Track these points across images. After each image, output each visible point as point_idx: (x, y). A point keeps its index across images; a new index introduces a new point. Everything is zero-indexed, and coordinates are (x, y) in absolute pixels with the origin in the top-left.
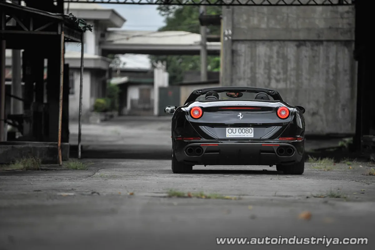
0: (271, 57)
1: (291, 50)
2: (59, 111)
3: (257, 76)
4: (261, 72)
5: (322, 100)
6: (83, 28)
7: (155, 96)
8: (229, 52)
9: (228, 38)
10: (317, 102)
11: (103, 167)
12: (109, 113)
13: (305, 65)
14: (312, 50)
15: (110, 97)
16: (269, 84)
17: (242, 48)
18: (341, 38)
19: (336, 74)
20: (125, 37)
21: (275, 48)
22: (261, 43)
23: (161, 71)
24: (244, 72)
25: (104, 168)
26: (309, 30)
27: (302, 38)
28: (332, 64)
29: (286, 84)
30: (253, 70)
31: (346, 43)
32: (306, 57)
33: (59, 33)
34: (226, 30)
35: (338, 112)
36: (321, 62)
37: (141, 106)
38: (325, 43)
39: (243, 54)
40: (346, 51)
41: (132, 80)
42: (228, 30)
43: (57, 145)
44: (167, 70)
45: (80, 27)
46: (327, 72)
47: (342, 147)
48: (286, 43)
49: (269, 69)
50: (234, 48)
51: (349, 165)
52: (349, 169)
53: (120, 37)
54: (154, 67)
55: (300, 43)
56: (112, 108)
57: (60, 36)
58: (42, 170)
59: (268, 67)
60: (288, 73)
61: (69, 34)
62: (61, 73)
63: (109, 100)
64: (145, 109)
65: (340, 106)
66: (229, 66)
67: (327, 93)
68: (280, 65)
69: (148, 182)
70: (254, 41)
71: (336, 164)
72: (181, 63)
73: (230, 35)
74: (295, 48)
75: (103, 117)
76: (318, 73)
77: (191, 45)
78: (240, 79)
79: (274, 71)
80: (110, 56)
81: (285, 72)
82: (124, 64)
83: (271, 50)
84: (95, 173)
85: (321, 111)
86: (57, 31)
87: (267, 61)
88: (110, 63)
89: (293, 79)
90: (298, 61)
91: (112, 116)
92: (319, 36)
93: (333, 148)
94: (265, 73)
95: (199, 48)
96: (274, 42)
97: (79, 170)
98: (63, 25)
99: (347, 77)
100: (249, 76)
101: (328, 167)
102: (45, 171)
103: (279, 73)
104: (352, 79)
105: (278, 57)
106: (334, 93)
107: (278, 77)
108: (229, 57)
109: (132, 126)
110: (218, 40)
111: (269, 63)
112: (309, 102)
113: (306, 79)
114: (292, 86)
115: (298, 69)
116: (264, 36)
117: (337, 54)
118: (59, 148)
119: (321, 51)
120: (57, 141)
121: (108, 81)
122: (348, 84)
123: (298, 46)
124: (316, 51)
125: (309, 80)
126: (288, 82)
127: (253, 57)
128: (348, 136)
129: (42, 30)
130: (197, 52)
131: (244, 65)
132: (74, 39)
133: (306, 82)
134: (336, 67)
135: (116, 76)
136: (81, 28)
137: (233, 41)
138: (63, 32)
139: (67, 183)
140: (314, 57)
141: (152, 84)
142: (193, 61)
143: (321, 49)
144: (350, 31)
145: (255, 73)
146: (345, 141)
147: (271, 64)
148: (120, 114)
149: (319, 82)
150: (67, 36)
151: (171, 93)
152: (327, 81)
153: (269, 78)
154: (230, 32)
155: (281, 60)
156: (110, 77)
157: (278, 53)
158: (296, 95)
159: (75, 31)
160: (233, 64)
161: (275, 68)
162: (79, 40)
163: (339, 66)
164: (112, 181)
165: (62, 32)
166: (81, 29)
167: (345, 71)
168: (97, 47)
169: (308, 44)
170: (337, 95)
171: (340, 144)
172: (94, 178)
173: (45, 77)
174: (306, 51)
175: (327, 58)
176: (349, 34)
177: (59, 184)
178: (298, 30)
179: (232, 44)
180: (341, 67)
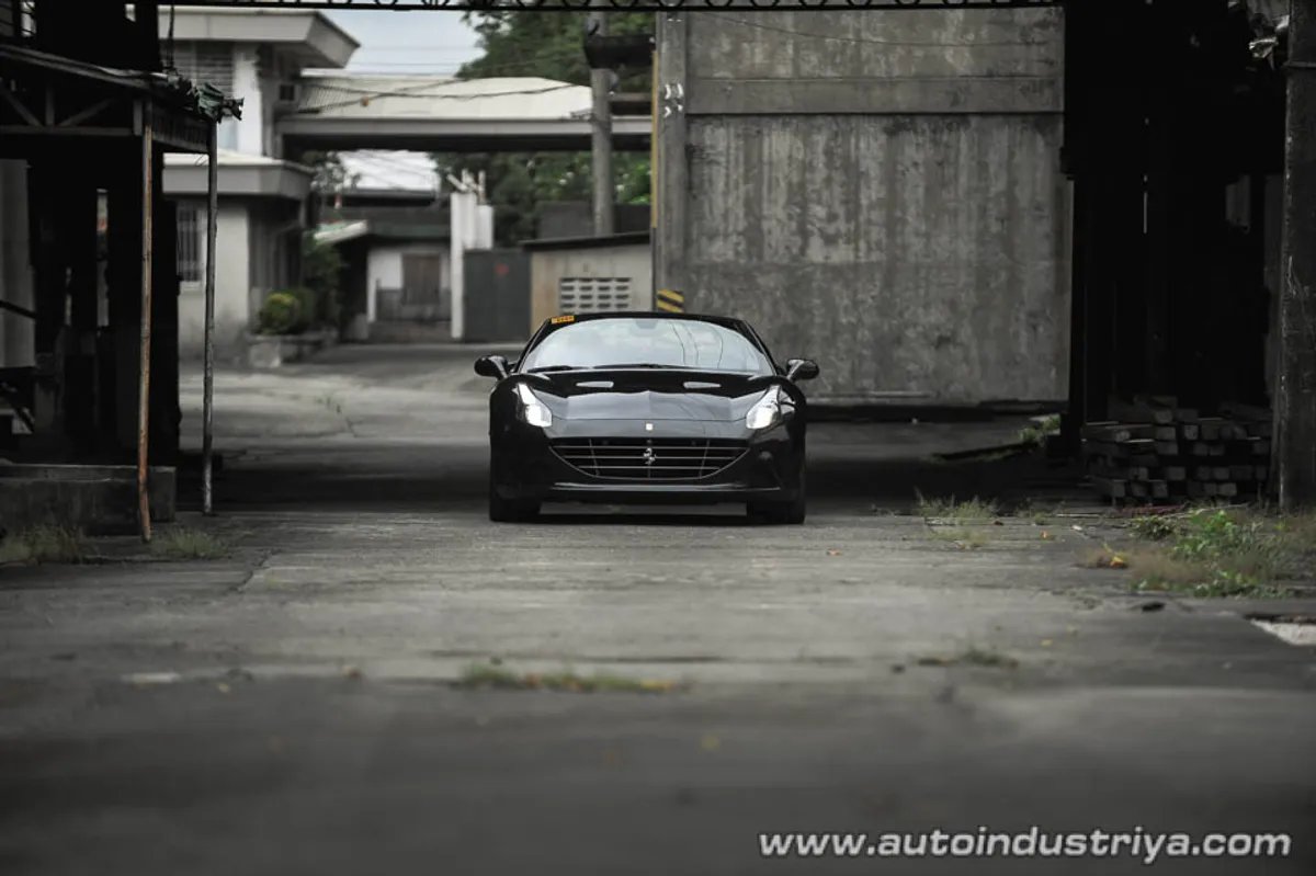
0: (807, 167)
1: (869, 146)
2: (139, 374)
3: (765, 225)
4: (776, 211)
5: (968, 299)
6: (213, 112)
7: (454, 277)
8: (679, 152)
9: (675, 109)
10: (953, 305)
11: (280, 546)
12: (311, 336)
13: (914, 190)
14: (935, 143)
15: (311, 283)
16: (803, 250)
17: (719, 140)
18: (1024, 105)
19: (1009, 218)
20: (358, 97)
21: (820, 140)
22: (775, 124)
23: (471, 199)
24: (725, 216)
25: (280, 551)
26: (923, 80)
27: (903, 108)
28: (998, 186)
29: (857, 249)
30: (752, 206)
31: (1040, 120)
32: (916, 164)
33: (138, 130)
34: (668, 85)
35: (1016, 335)
36: (963, 179)
37: (410, 311)
38: (974, 121)
39: (722, 159)
40: (1040, 143)
41: (380, 230)
42: (673, 85)
43: (136, 472)
44: (489, 197)
45: (203, 109)
46: (983, 210)
47: (1029, 444)
48: (854, 121)
49: (804, 207)
50: (694, 140)
51: (1041, 524)
52: (1038, 539)
53: (343, 98)
54: (448, 187)
55: (898, 122)
56: (322, 317)
57: (140, 141)
58: (87, 562)
59: (799, 197)
60: (862, 219)
61: (168, 132)
62: (146, 257)
63: (310, 295)
64: (420, 321)
65: (1022, 316)
66: (676, 196)
67: (982, 276)
68: (837, 190)
69: (415, 609)
70: (754, 119)
71: (1003, 519)
72: (533, 173)
73: (679, 102)
74: (883, 138)
75: (291, 350)
76: (955, 214)
77: (562, 121)
78: (712, 237)
79: (819, 211)
80: (310, 155)
81: (852, 215)
82: (357, 177)
83: (808, 144)
84: (251, 574)
85: (966, 333)
86: (131, 125)
87: (795, 179)
88: (311, 176)
89: (877, 234)
90: (892, 177)
91: (318, 345)
92: (955, 102)
93: (1001, 449)
94: (790, 217)
95: (586, 129)
96: (820, 121)
97: (204, 558)
98: (150, 107)
99: (1045, 227)
100: (742, 225)
101: (975, 533)
102: (97, 565)
103: (832, 218)
104: (1059, 233)
105: (829, 165)
106: (1003, 275)
107: (831, 230)
108: (677, 170)
109: (381, 379)
110: (644, 109)
111: (802, 185)
112: (926, 306)
113: (917, 234)
114: (875, 256)
115: (892, 202)
116: (785, 100)
117: (1012, 155)
118: (141, 488)
119: (964, 146)
120: (136, 462)
121: (305, 234)
122: (1045, 247)
123: (892, 133)
124: (947, 146)
125: (927, 236)
126: (862, 244)
127: (753, 167)
128: (1046, 408)
129: (83, 124)
130: (583, 143)
131: (726, 194)
132: (184, 144)
133: (917, 245)
134: (1009, 195)
135: (330, 220)
136: (207, 112)
137: (690, 118)
138: (149, 130)
139: (161, 619)
140: (940, 164)
141: (446, 241)
142: (571, 168)
143: (964, 140)
144: (1052, 83)
145: (759, 218)
146: (1038, 426)
147: (810, 187)
148: (343, 340)
149: (958, 244)
150: (162, 139)
151: (502, 270)
152: (981, 238)
153: (804, 234)
154: (681, 91)
155: (838, 177)
156: (313, 223)
157: (829, 153)
158: (888, 284)
159: (189, 121)
160: (692, 189)
161: (819, 202)
162: (202, 147)
163: (1017, 191)
164: (301, 610)
165: (147, 129)
166: (207, 116)
167: (1038, 208)
168: (269, 130)
169: (923, 124)
170: (1014, 282)
171: (1021, 435)
172: (246, 597)
173: (102, 228)
174: (915, 149)
175: (983, 167)
176: (1047, 92)
177: (137, 622)
178: (890, 83)
179: (688, 129)
180: (1023, 196)
